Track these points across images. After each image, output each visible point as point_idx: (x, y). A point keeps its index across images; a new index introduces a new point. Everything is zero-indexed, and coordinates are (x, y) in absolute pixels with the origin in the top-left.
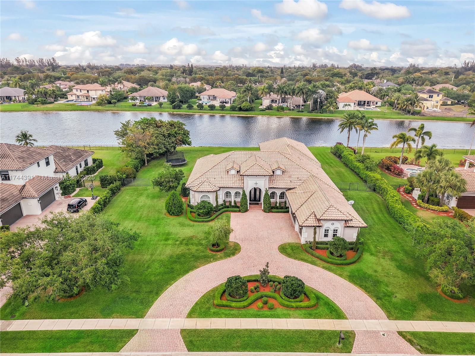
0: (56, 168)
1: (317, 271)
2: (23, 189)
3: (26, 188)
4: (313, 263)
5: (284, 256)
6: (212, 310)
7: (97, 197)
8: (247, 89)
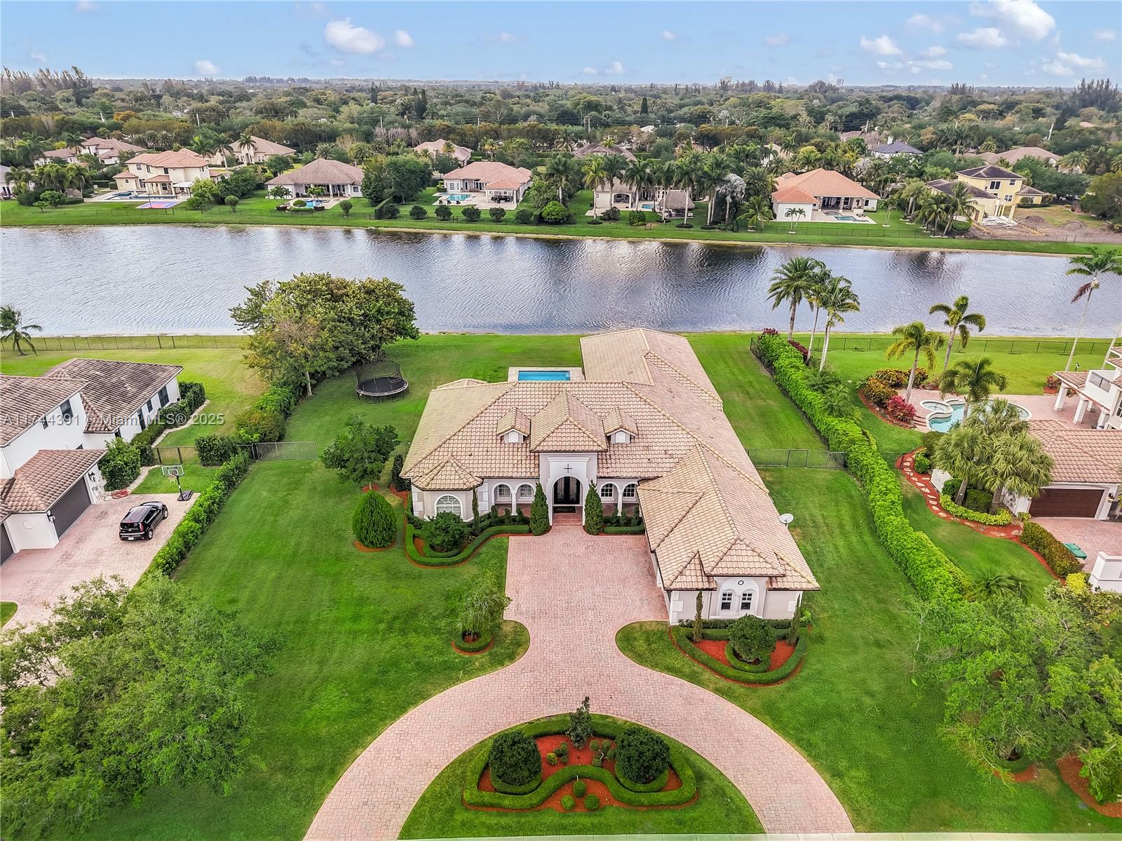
0: (90, 422)
1: (702, 700)
2: (10, 488)
3: (16, 487)
4: (693, 678)
5: (629, 661)
6: (460, 816)
7: (190, 494)
8: (558, 171)
